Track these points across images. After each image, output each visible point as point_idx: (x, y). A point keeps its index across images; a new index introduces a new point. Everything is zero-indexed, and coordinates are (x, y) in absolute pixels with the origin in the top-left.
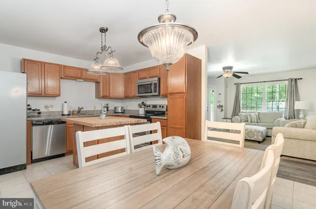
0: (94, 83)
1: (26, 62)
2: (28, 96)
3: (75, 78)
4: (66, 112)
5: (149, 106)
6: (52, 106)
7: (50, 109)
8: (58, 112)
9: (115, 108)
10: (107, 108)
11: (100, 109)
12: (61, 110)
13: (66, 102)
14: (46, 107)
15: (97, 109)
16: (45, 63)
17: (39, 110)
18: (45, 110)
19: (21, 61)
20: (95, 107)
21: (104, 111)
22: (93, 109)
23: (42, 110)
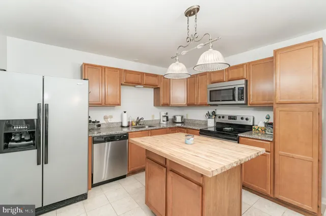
0: (153, 89)
1: (86, 66)
2: (89, 106)
3: (134, 84)
4: (125, 124)
5: (223, 117)
6: (111, 117)
7: (110, 120)
8: (117, 123)
9: (175, 117)
10: (167, 117)
11: (158, 118)
12: (120, 121)
13: (125, 112)
14: (105, 118)
15: (155, 119)
16: (105, 67)
17: (99, 122)
18: (104, 122)
19: (81, 67)
20: (153, 116)
21: (164, 121)
22: (151, 119)
23: (102, 121)
